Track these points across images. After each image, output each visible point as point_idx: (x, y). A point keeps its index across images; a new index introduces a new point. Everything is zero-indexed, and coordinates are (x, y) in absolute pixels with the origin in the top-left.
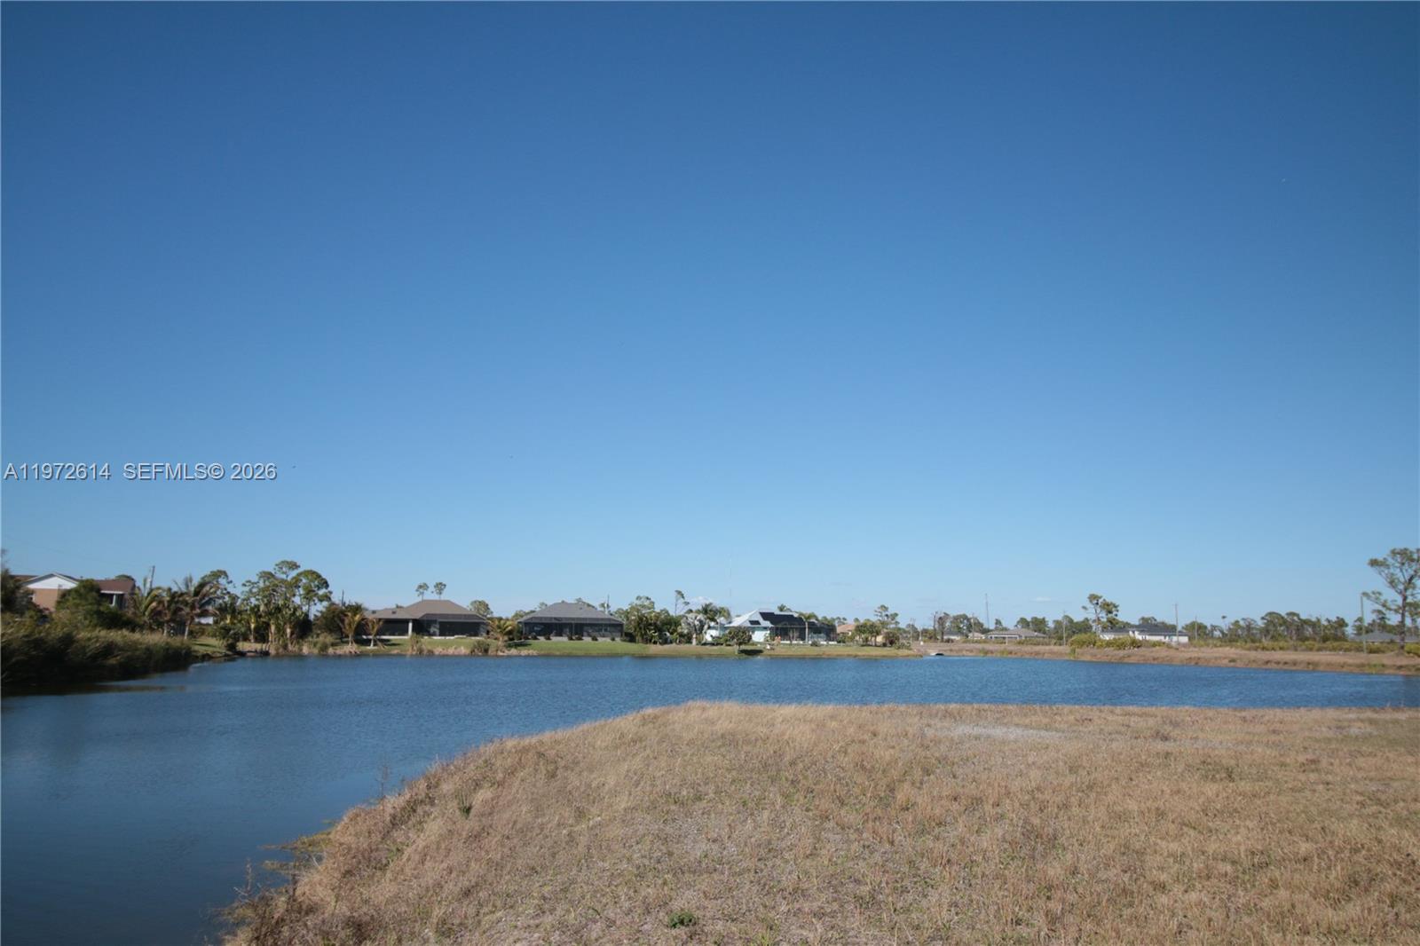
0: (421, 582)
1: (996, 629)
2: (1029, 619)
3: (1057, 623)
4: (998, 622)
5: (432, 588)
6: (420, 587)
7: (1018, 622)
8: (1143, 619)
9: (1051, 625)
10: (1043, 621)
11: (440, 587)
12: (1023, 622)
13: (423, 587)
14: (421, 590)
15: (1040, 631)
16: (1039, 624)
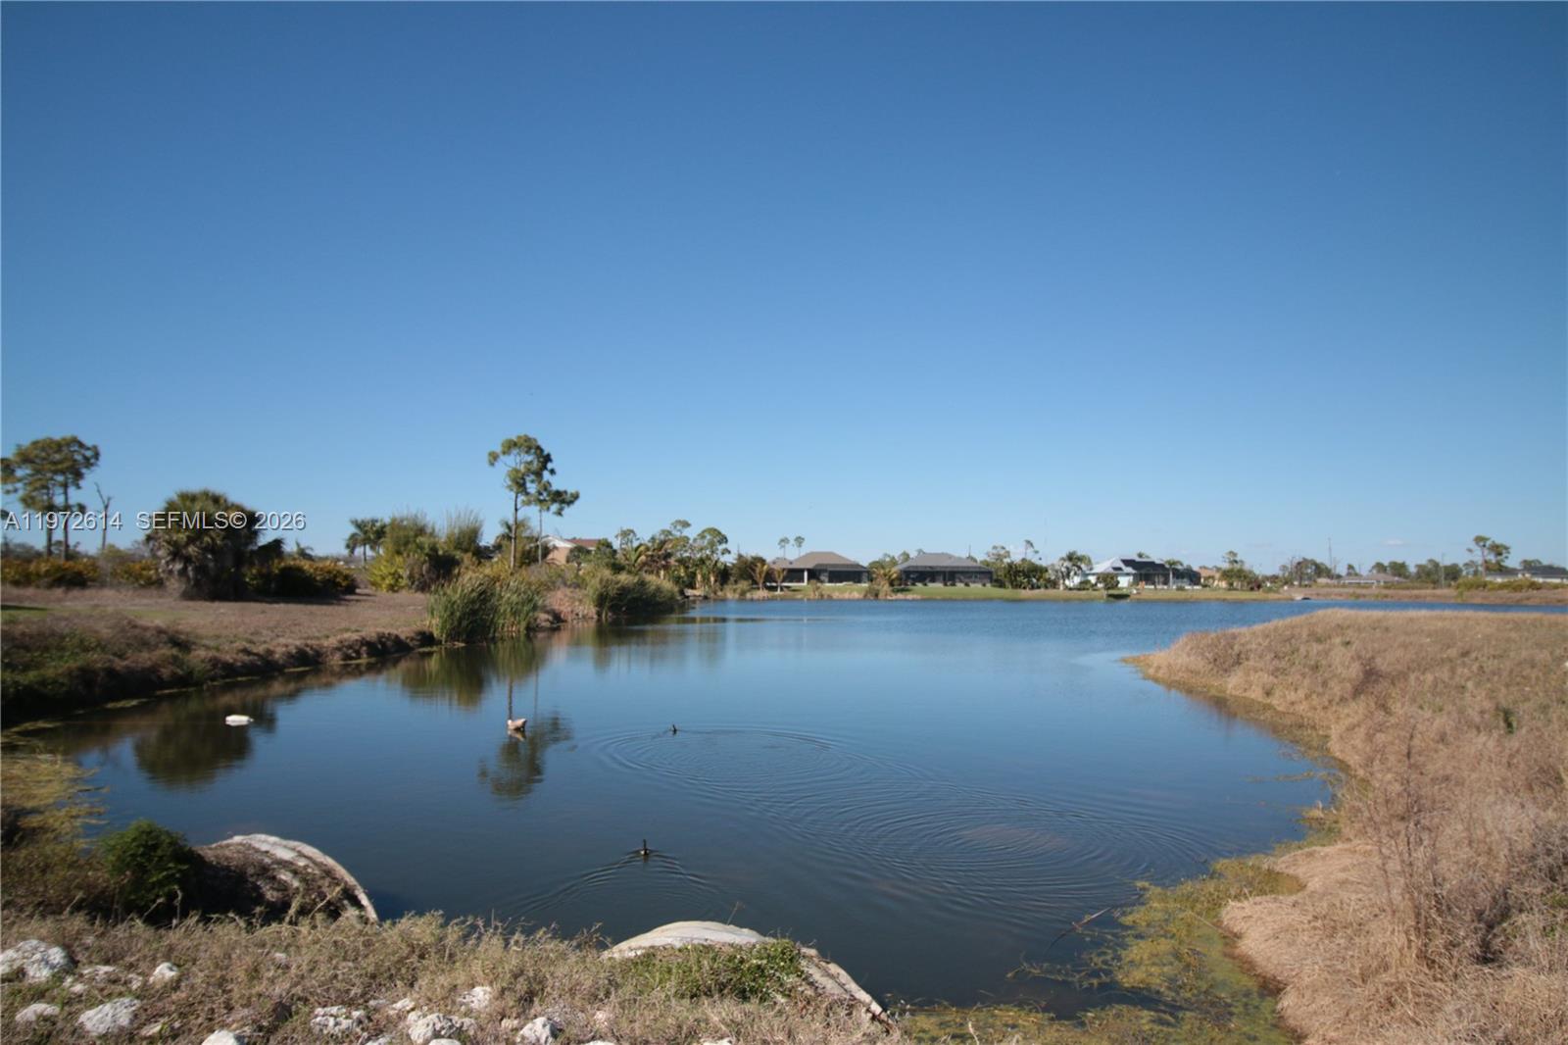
0: (782, 537)
1: (1349, 574)
2: (1386, 563)
3: (1420, 567)
4: (1350, 567)
5: (792, 542)
6: (782, 541)
7: (1373, 567)
8: (1525, 561)
9: (1413, 569)
10: (1403, 566)
11: (799, 540)
12: (1380, 567)
13: (784, 541)
14: (783, 544)
15: (1400, 575)
16: (1399, 569)
